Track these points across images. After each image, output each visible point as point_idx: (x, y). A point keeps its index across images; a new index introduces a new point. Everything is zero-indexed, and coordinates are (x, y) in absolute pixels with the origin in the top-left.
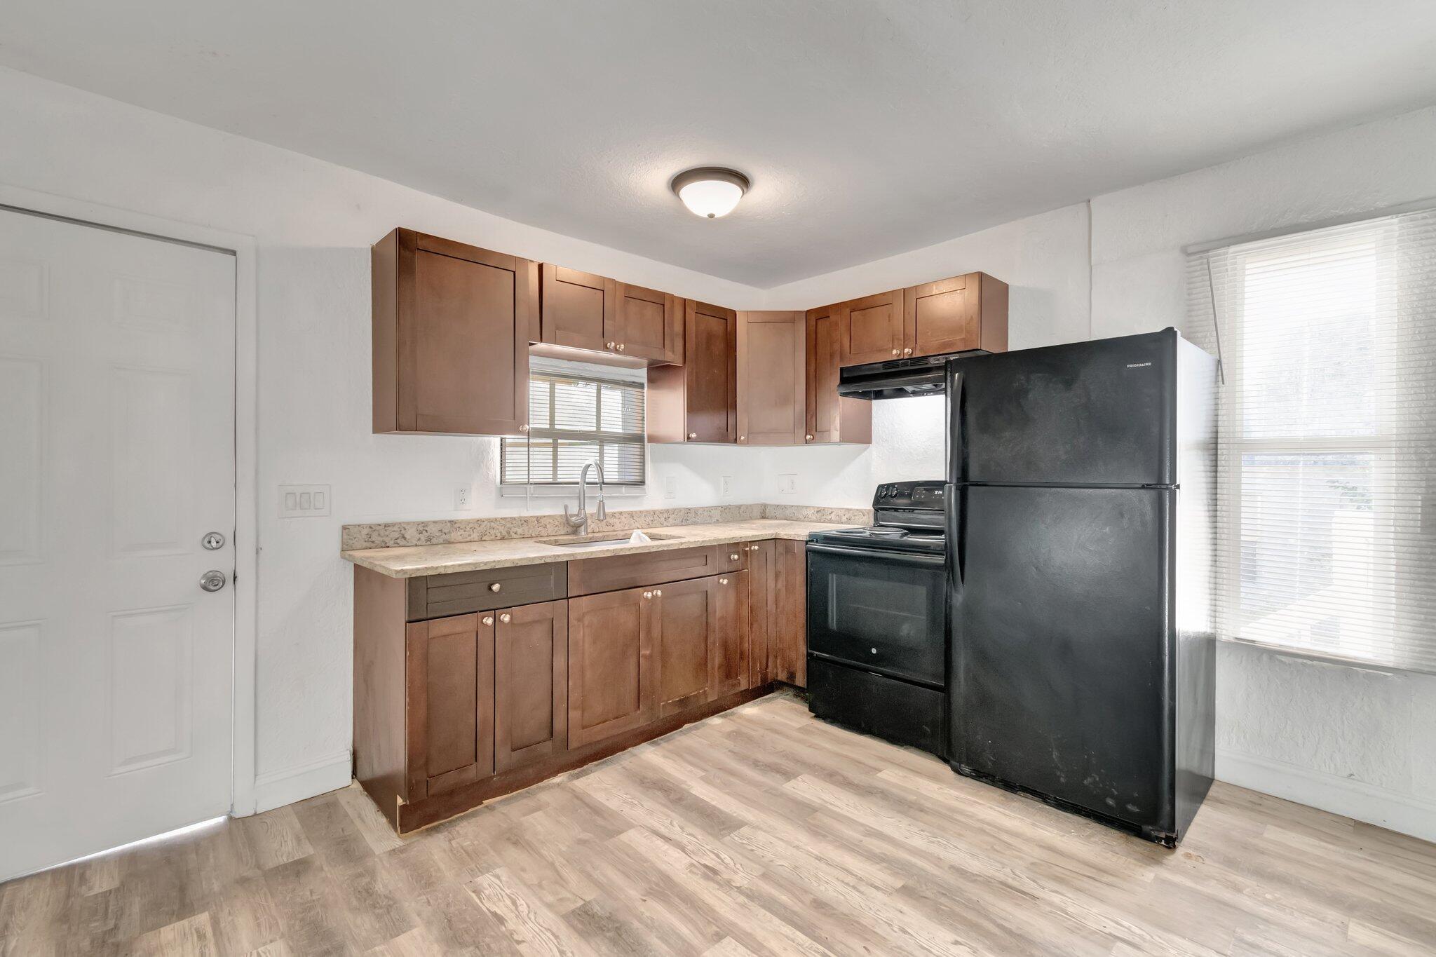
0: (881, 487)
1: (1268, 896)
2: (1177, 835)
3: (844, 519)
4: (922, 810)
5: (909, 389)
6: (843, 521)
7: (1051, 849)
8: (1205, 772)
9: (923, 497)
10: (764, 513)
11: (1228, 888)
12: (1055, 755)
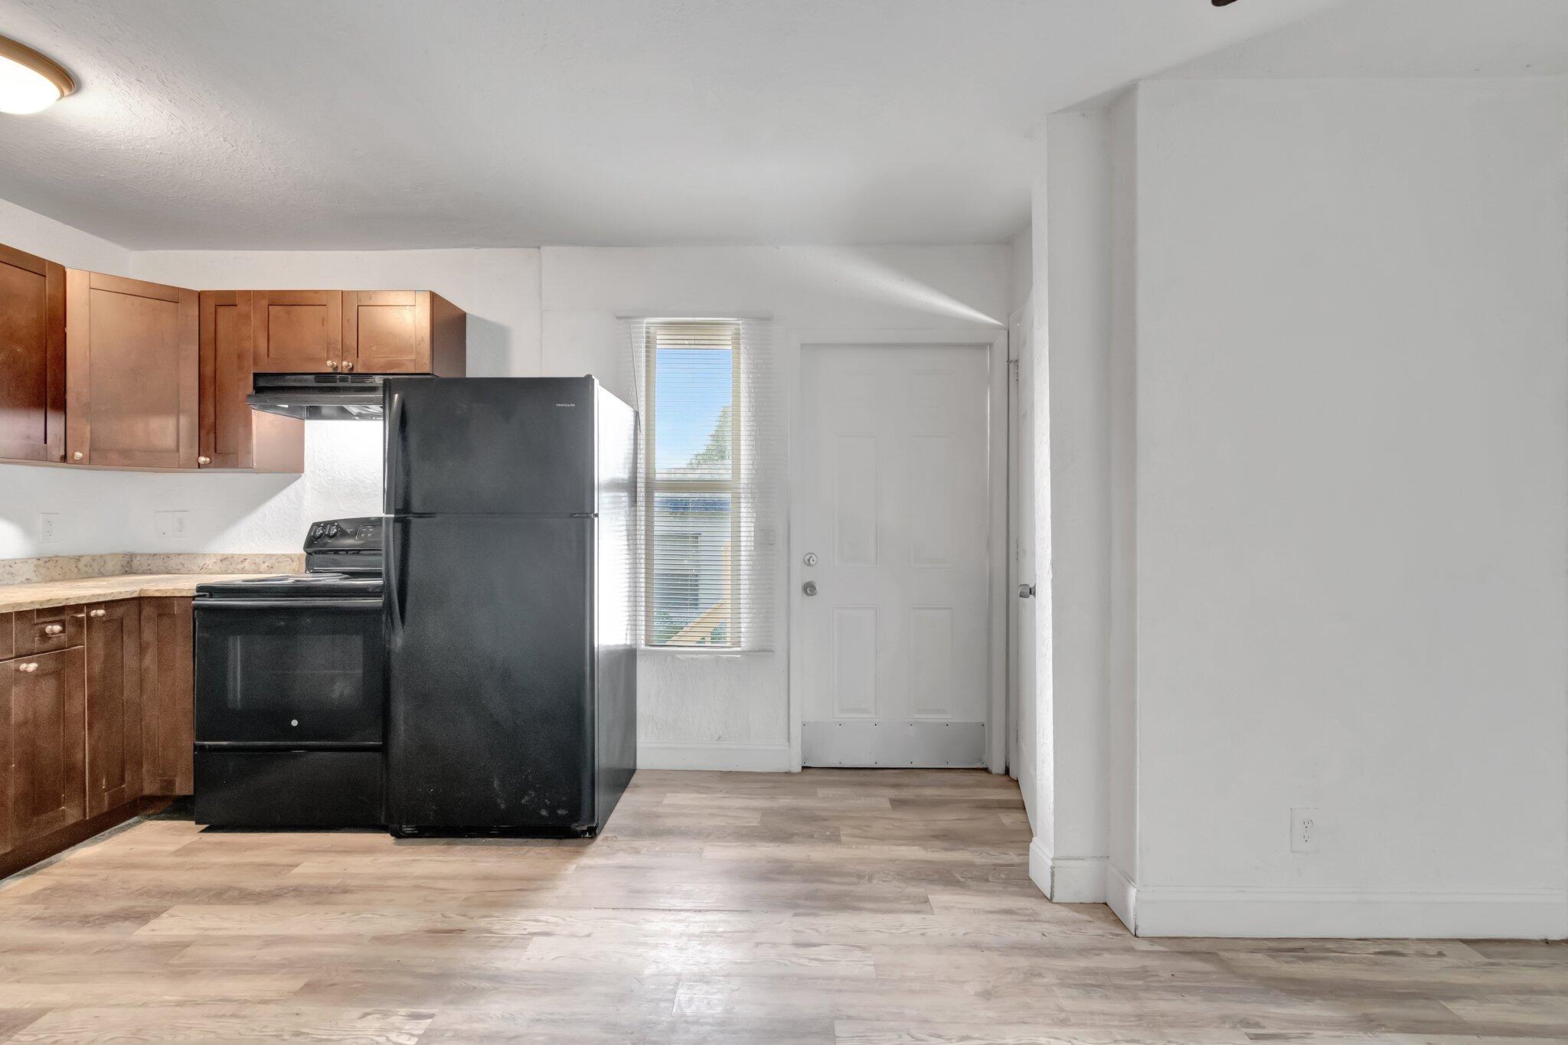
0: (316, 525)
1: (657, 849)
2: (598, 824)
3: (264, 567)
4: (346, 891)
5: (353, 409)
6: (261, 570)
7: (486, 878)
8: (626, 765)
9: (369, 535)
10: (129, 566)
11: (630, 854)
12: (496, 784)
